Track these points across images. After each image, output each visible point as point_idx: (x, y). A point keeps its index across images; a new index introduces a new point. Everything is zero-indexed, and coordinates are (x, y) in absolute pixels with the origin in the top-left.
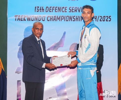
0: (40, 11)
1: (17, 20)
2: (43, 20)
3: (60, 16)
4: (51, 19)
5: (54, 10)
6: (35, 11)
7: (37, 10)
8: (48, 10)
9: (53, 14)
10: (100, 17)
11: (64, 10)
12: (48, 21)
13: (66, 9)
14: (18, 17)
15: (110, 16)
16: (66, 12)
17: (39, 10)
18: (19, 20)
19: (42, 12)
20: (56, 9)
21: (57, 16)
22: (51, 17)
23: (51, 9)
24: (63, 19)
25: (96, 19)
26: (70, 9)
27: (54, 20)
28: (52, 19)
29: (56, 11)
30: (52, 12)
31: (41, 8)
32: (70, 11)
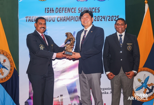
0: (51, 12)
1: (28, 21)
2: (54, 20)
3: (70, 17)
4: (60, 19)
5: (64, 11)
6: (45, 13)
7: (47, 11)
8: (58, 11)
9: (63, 15)
10: (109, 17)
11: (73, 10)
12: (59, 21)
13: (76, 10)
14: (29, 18)
15: (118, 16)
16: (76, 12)
17: (49, 11)
18: (29, 21)
19: (52, 12)
20: (65, 10)
21: (67, 17)
22: (61, 18)
23: (61, 10)
24: (72, 19)
25: (104, 18)
26: (79, 10)
27: (64, 21)
28: (62, 19)
29: (66, 11)
30: (62, 12)
31: (51, 9)
32: (79, 11)
